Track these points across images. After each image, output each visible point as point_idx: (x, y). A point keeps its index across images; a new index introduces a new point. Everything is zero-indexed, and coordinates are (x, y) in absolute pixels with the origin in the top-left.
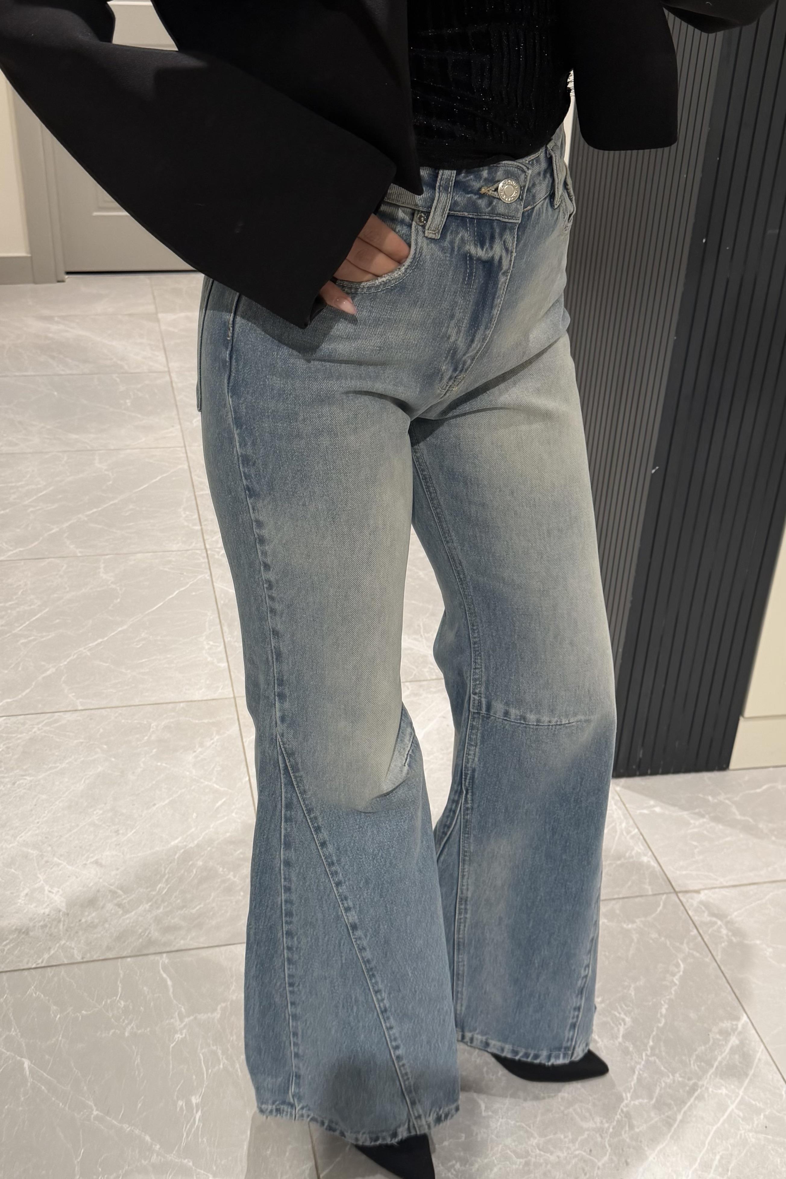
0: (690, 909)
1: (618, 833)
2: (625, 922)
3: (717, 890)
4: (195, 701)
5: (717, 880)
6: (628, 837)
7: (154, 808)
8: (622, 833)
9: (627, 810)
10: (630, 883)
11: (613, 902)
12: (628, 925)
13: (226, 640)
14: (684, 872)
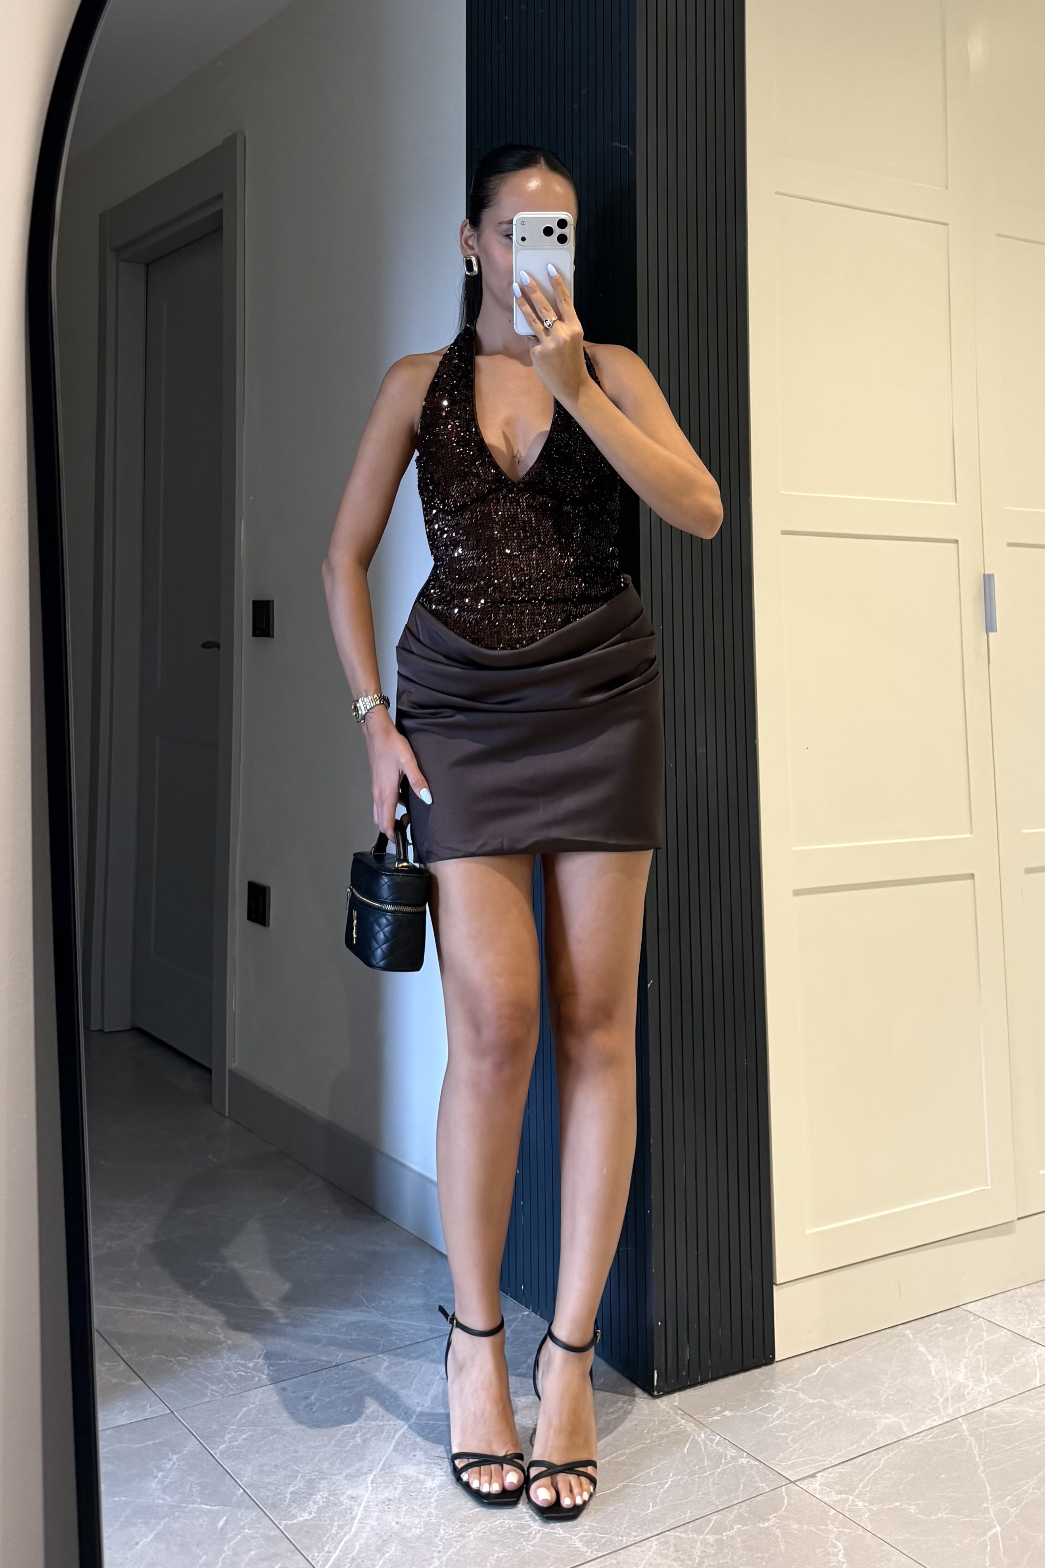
0: (815, 1493)
1: (702, 1443)
2: (760, 1523)
3: (830, 1469)
4: (123, 1425)
5: (825, 1461)
6: (714, 1445)
7: (139, 1547)
8: (705, 1443)
9: (698, 1421)
10: (742, 1487)
11: (736, 1507)
12: (764, 1524)
13: (124, 1357)
14: (790, 1462)
